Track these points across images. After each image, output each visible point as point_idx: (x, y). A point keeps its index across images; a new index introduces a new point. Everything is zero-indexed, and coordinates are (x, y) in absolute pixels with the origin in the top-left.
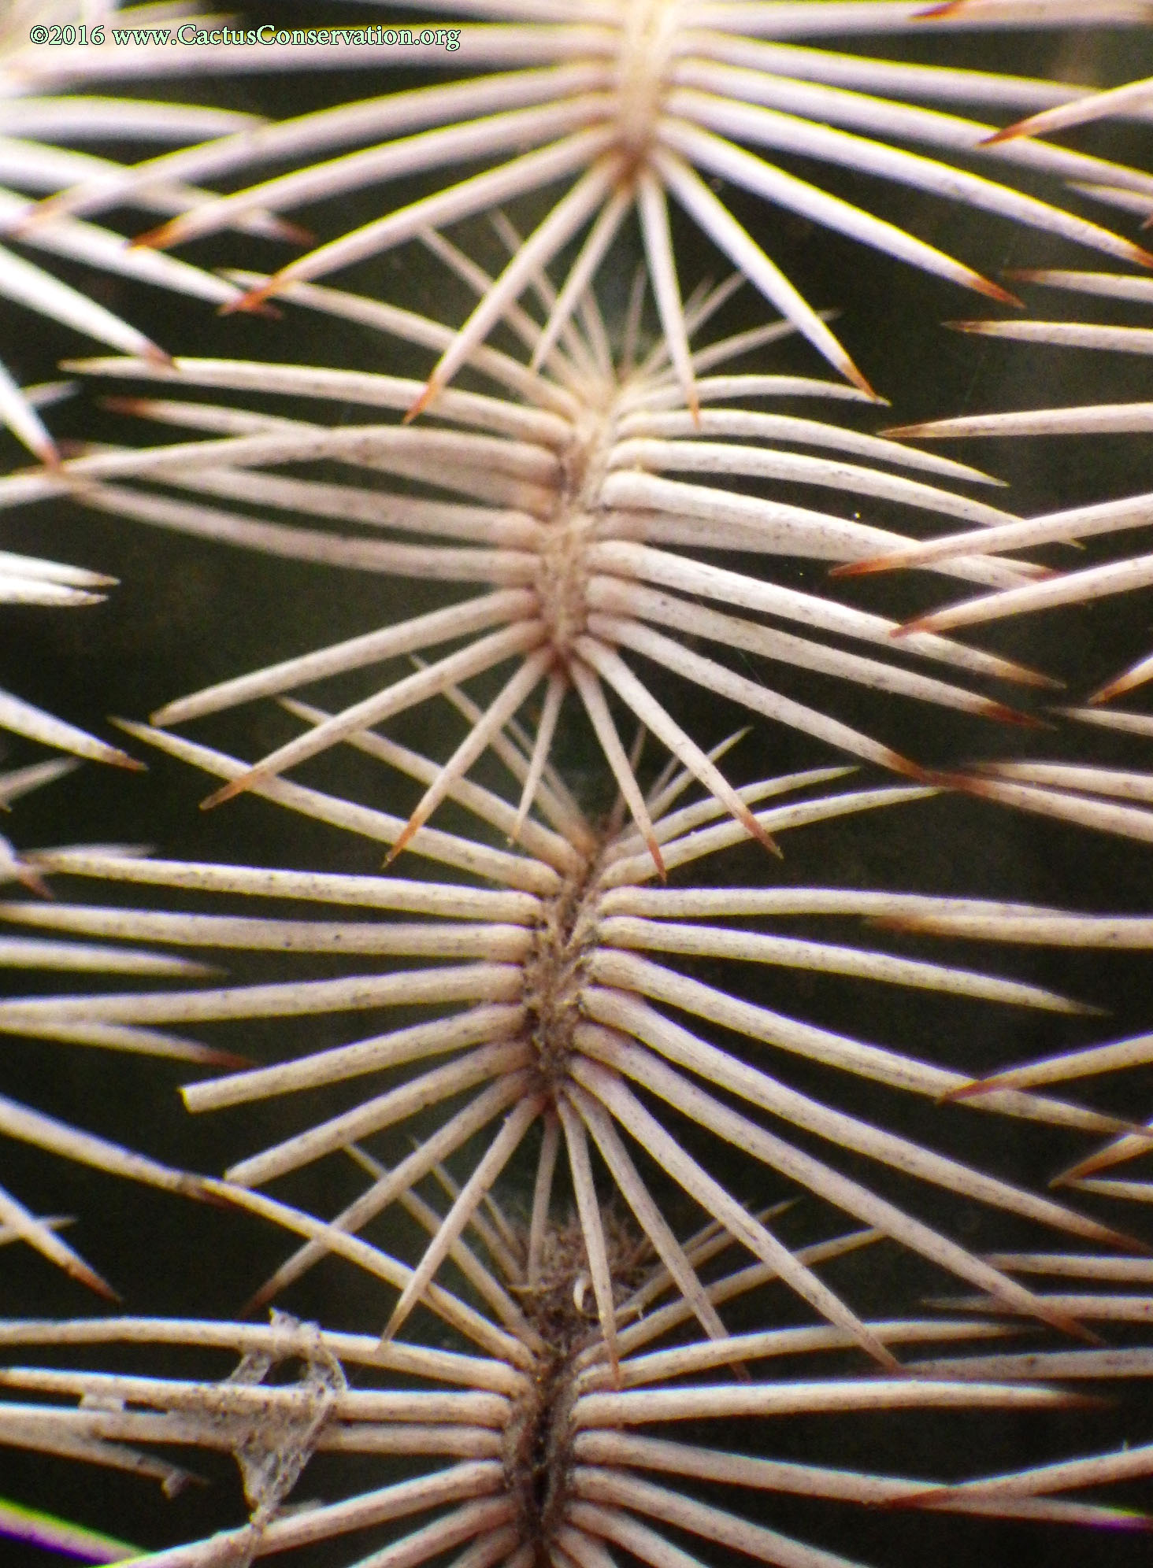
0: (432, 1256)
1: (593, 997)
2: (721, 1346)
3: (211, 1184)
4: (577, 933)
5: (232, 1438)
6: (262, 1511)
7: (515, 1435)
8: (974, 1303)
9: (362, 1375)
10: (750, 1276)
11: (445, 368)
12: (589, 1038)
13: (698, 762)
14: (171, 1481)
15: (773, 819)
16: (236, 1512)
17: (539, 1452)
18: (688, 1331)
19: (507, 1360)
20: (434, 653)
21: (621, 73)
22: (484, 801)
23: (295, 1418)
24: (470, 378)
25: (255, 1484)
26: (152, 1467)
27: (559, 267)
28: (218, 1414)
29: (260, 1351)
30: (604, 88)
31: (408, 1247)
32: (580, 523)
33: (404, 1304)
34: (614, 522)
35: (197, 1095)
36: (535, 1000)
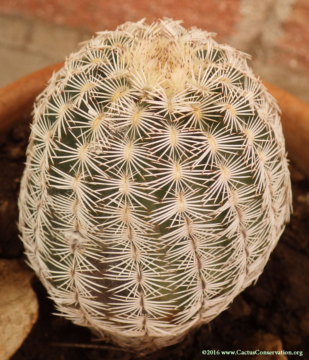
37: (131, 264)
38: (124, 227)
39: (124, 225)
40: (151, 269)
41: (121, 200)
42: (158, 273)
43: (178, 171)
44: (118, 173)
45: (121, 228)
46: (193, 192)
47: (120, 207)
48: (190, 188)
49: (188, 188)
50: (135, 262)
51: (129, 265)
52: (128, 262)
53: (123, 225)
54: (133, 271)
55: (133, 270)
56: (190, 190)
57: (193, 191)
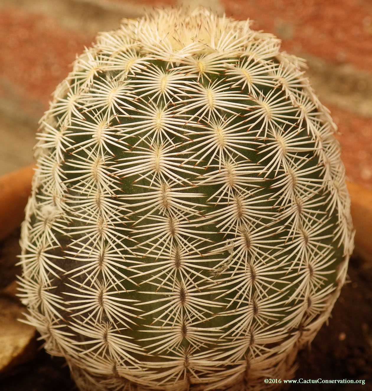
0: (236, 232)
1: (243, 210)
2: (257, 230)
3: (220, 232)
4: (240, 206)
5: (228, 249)
6: (231, 254)
7: (246, 241)
8: (273, 221)
9: (235, 241)
10: (256, 223)
11: (220, 168)
12: (244, 212)
13: (244, 190)
14: (223, 254)
15: (253, 193)
16: (230, 254)
17: (247, 241)
18: (254, 230)
19: (242, 236)
20: (224, 189)
21: (220, 139)
22: (231, 199)
23: (231, 246)
24: (222, 168)
25: (230, 252)
26: (221, 253)
27: (222, 157)
28: (226, 248)
29: (227, 242)
30: (219, 141)
31: (234, 231)
32: (231, 176)
33: (236, 235)
34: (234, 175)
35: (217, 226)
36: (239, 211)
37: (95, 240)
38: (92, 187)
39: (94, 185)
40: (116, 250)
41: (93, 150)
42: (123, 256)
43: (160, 119)
44: (95, 117)
45: (89, 188)
46: (173, 147)
47: (90, 159)
48: (170, 141)
49: (168, 141)
50: (100, 239)
51: (92, 240)
52: (92, 236)
53: (92, 184)
54: (96, 250)
55: (96, 248)
56: (170, 144)
57: (173, 145)
